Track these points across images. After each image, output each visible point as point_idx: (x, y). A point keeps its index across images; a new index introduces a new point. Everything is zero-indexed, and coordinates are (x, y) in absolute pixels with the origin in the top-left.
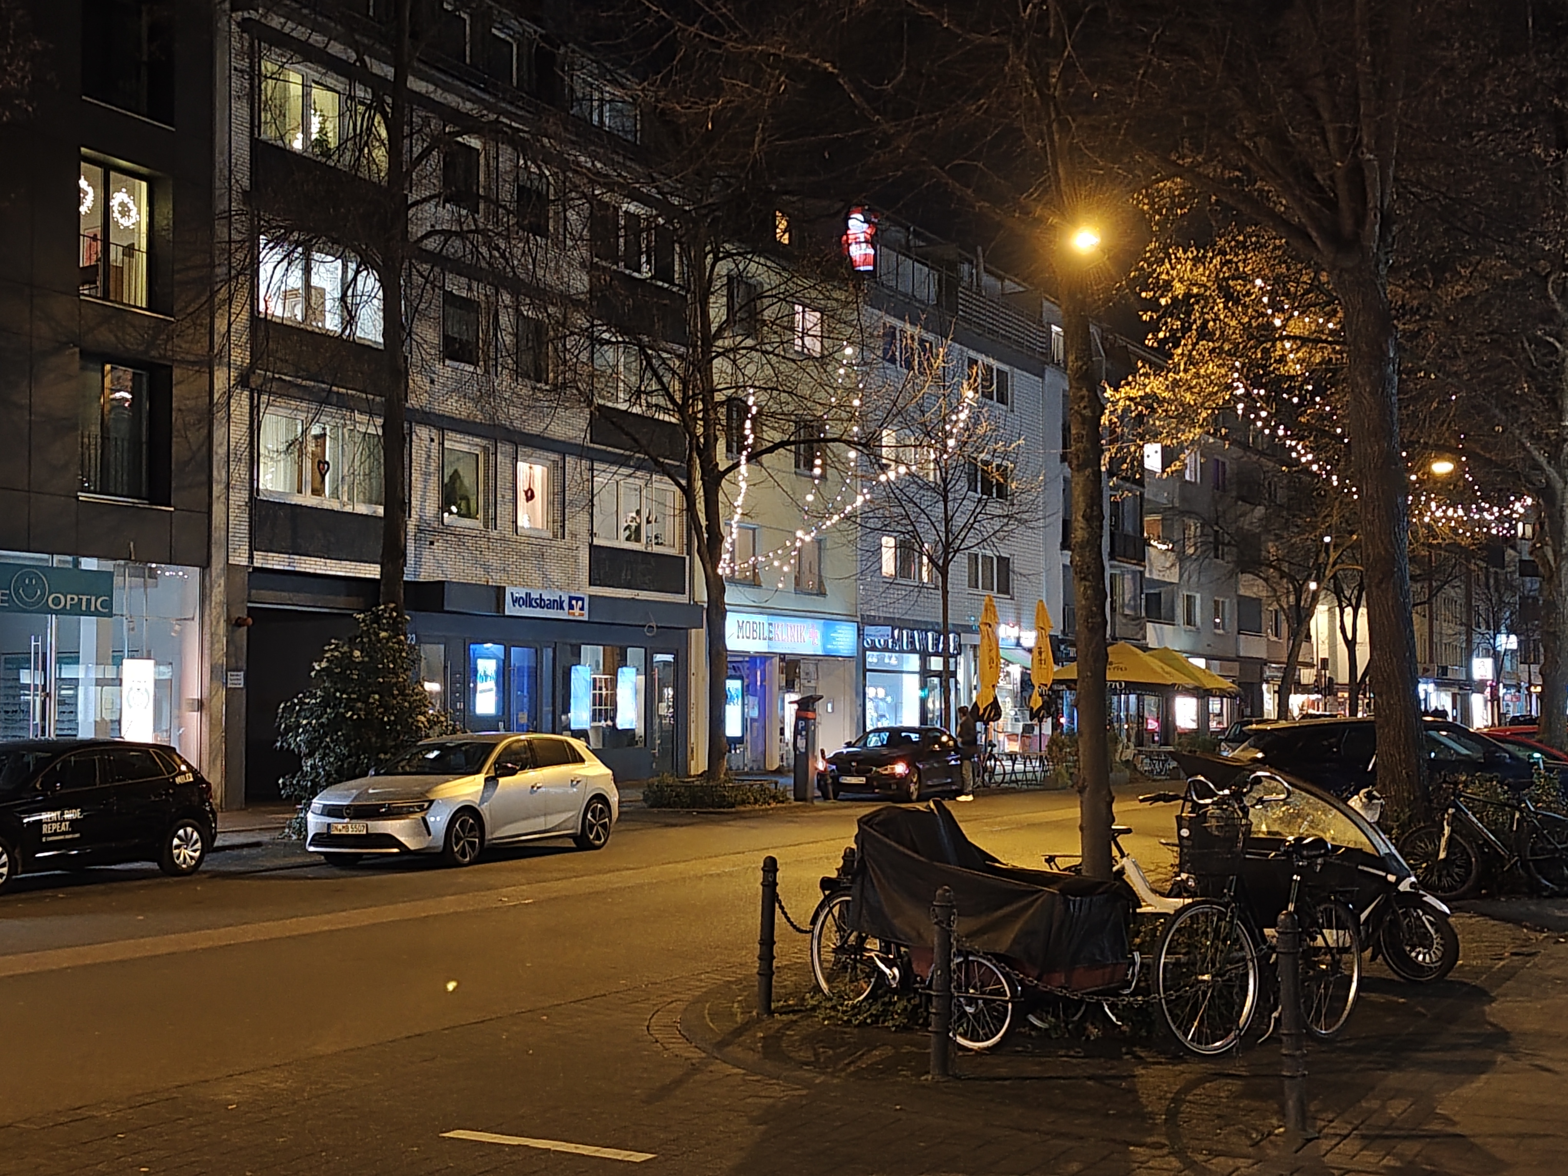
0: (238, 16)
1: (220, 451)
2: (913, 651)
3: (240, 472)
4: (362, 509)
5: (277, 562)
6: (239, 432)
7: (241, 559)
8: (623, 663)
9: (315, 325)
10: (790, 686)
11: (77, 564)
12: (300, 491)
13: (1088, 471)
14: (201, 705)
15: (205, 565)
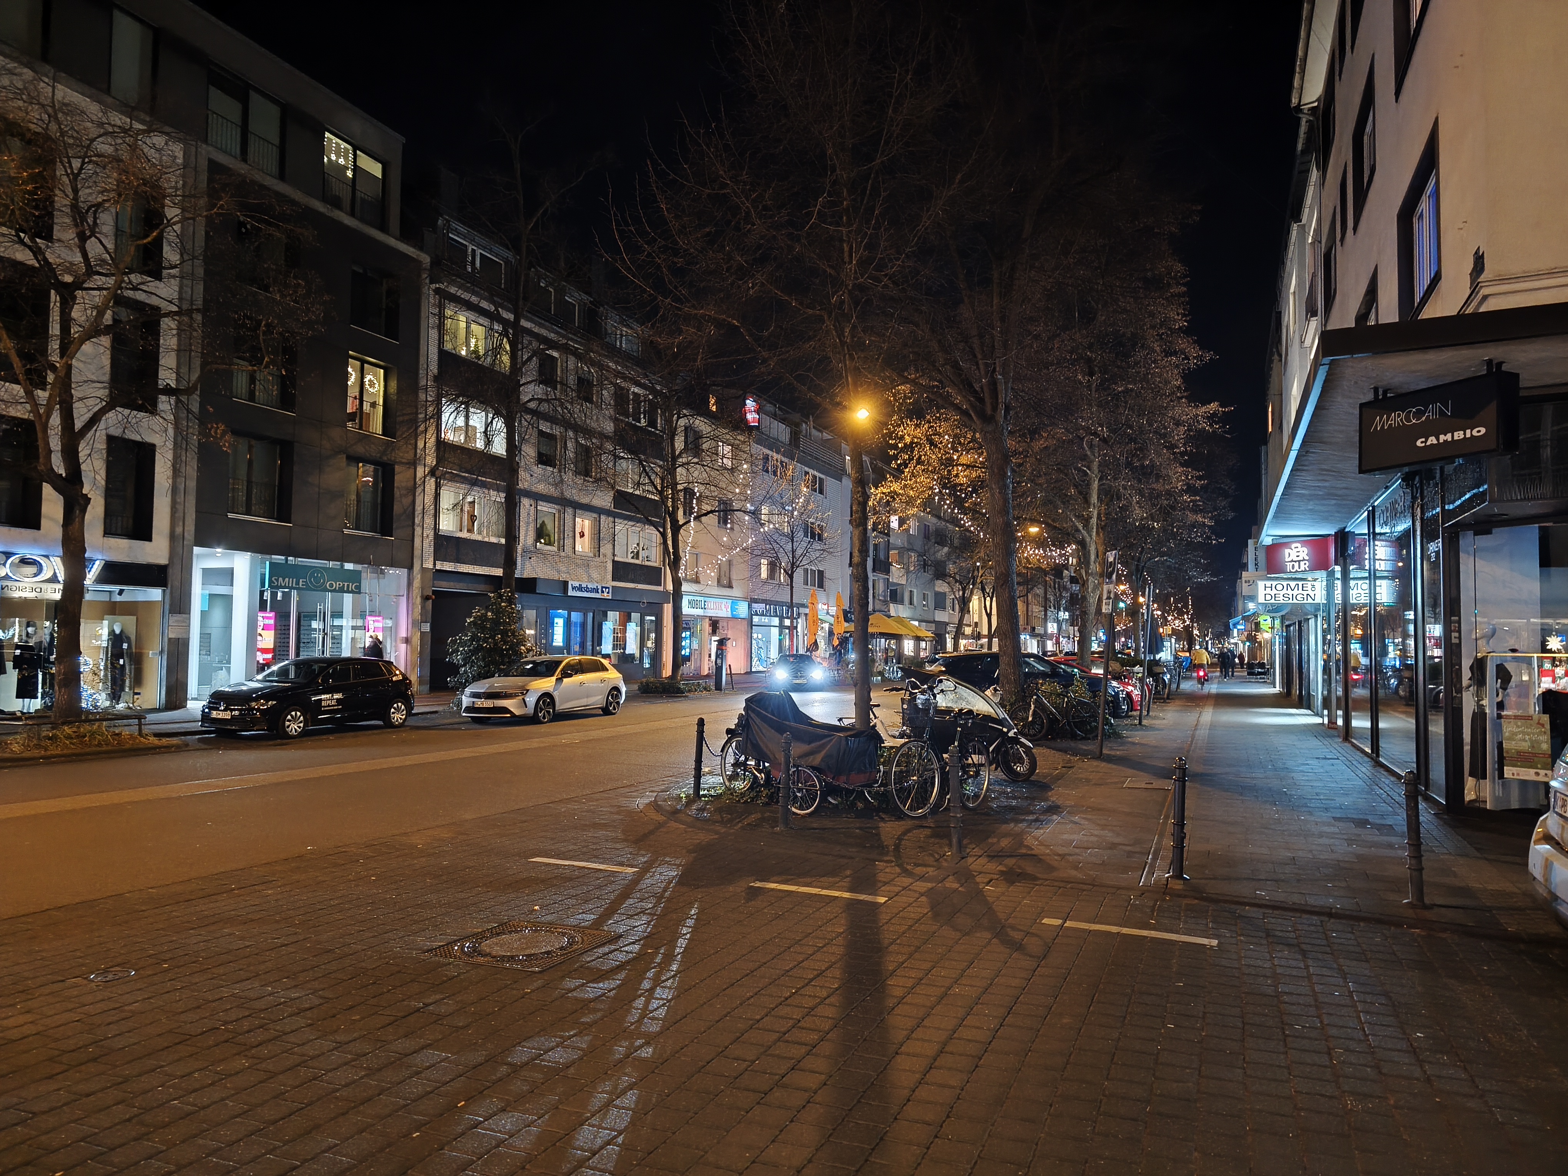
0: (433, 286)
1: (419, 508)
2: (776, 616)
3: (429, 521)
4: (494, 540)
5: (448, 566)
6: (429, 499)
7: (429, 565)
8: (628, 619)
9: (471, 445)
10: (714, 632)
11: (342, 566)
12: (461, 530)
13: (861, 528)
14: (407, 641)
15: (410, 568)
